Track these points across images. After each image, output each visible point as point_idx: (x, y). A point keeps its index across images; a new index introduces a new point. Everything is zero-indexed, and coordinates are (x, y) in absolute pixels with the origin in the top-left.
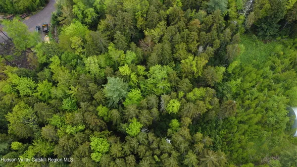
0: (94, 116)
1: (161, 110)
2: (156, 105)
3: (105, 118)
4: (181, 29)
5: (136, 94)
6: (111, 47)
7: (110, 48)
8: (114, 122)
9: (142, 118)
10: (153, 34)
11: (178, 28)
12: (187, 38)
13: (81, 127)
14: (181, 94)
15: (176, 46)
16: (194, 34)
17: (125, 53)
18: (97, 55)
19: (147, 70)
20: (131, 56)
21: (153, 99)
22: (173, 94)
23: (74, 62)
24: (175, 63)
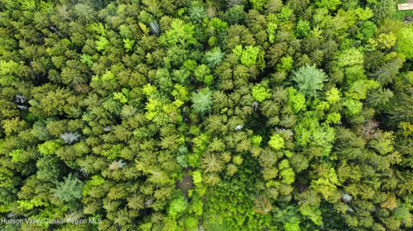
0: (281, 52)
1: (276, 129)
2: (282, 123)
3: (279, 65)
4: (385, 180)
5: (300, 102)
6: (374, 84)
7: (372, 81)
8: (273, 75)
9: (270, 103)
10: (385, 141)
11: (387, 177)
12: (368, 184)
13: (271, 38)
14: (289, 154)
15: (357, 167)
16: (370, 194)
17: (361, 100)
18: (365, 65)
19: (332, 125)
20: (355, 107)
21: (290, 120)
22: (291, 145)
23: (360, 36)
24: (335, 161)
